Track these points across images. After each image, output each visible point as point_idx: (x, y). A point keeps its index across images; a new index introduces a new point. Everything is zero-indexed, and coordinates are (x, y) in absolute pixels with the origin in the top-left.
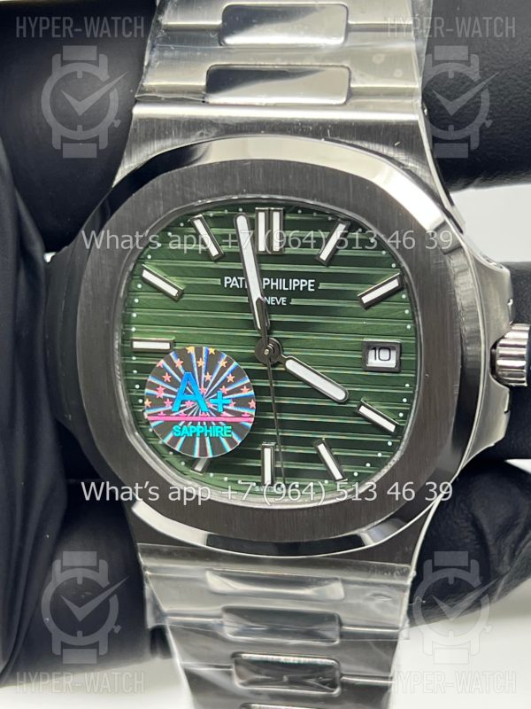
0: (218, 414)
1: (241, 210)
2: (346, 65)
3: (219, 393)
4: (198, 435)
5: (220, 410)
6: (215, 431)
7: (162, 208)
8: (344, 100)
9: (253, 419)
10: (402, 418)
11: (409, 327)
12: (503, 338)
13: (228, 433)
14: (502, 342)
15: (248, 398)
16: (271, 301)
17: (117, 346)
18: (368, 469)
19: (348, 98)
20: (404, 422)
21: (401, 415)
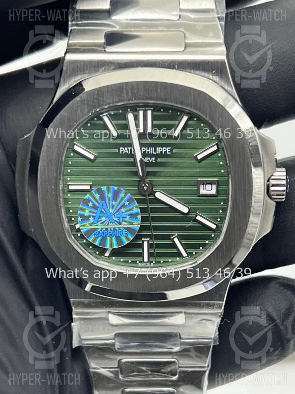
0: (120, 224)
1: (129, 110)
2: (182, 30)
3: (120, 212)
4: (109, 235)
5: (121, 221)
6: (118, 233)
7: (86, 110)
8: (183, 49)
9: (139, 226)
10: (219, 221)
11: (222, 171)
12: (272, 175)
13: (125, 234)
14: (273, 177)
15: (137, 214)
16: (146, 160)
17: (61, 188)
18: (201, 250)
19: (185, 48)
20: (222, 224)
21: (219, 219)
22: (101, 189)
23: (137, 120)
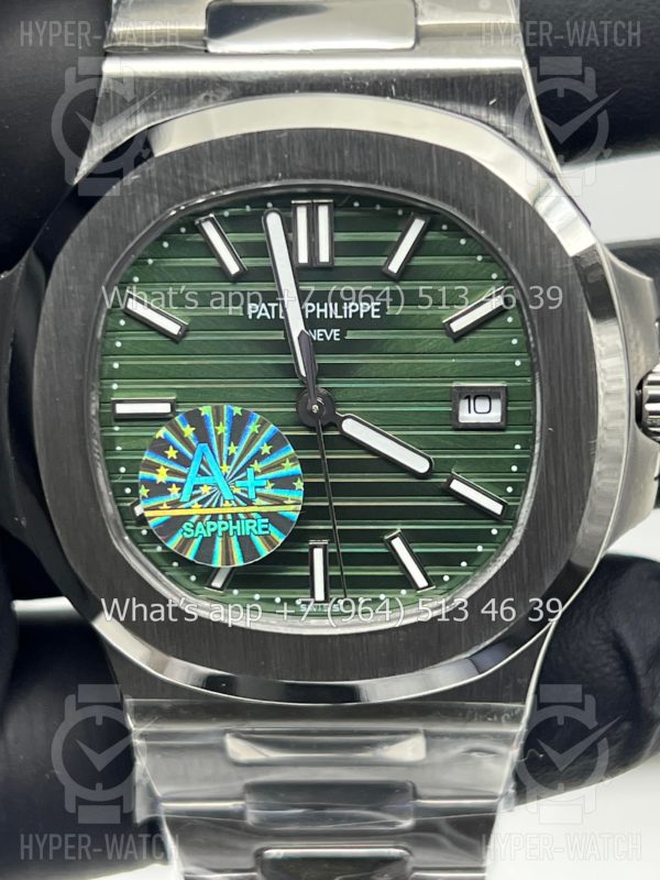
0: (249, 503)
1: (270, 205)
3: (250, 472)
4: (220, 534)
5: (252, 495)
6: (244, 528)
7: (157, 205)
8: (411, 43)
9: (299, 507)
10: (511, 495)
11: (518, 363)
12: (650, 372)
13: (264, 529)
14: (651, 378)
15: (294, 477)
16: (317, 335)
17: (93, 412)
18: (464, 570)
19: (417, 40)
20: (518, 501)
21: (510, 490)
22: (200, 412)
23: (290, 231)
